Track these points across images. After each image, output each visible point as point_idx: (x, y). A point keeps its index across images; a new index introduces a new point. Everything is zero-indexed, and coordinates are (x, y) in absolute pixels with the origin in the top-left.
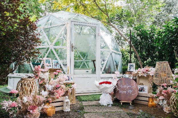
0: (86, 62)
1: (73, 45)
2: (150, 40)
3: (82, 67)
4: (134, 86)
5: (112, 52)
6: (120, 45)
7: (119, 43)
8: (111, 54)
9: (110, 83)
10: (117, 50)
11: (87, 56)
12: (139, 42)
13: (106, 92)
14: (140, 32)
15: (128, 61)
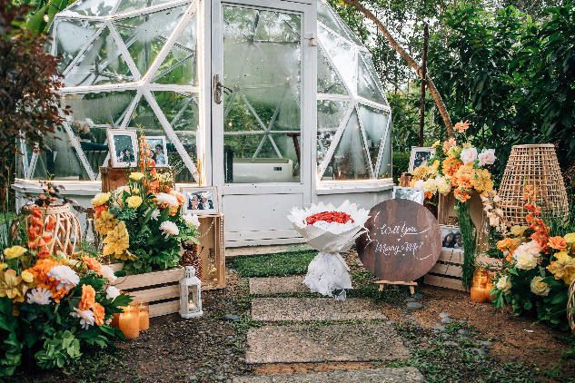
0: (275, 137)
1: (221, 80)
2: (494, 64)
3: (261, 152)
4: (425, 228)
5: (360, 105)
6: (389, 79)
7: (386, 73)
8: (355, 110)
9: (344, 218)
10: (377, 97)
11: (277, 119)
12: (453, 70)
13: (328, 249)
14: (463, 32)
15: (412, 133)
